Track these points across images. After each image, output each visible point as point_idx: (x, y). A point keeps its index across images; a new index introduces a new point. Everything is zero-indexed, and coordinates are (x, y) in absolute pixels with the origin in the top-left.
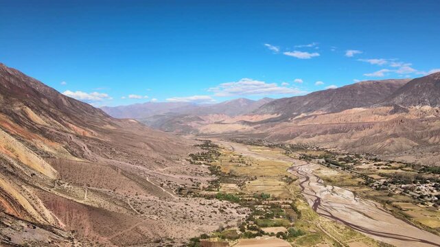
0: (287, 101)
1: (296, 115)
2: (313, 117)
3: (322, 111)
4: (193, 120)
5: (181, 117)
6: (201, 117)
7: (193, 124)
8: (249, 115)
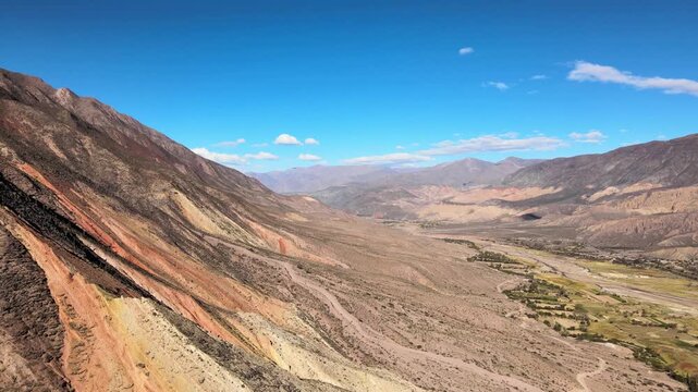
0: (567, 164)
1: (594, 191)
2: (645, 195)
3: (650, 182)
4: (399, 197)
5: (377, 190)
6: (410, 191)
7: (402, 203)
8: (498, 189)
